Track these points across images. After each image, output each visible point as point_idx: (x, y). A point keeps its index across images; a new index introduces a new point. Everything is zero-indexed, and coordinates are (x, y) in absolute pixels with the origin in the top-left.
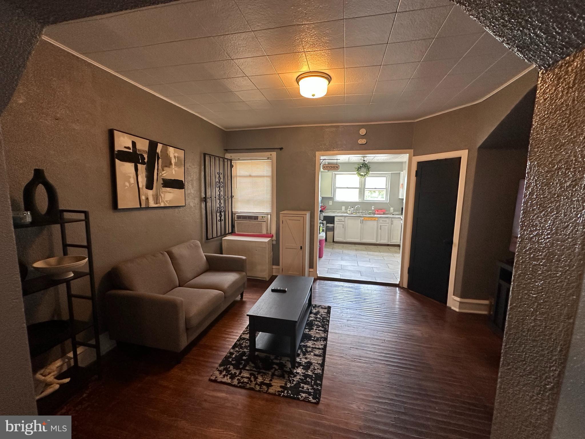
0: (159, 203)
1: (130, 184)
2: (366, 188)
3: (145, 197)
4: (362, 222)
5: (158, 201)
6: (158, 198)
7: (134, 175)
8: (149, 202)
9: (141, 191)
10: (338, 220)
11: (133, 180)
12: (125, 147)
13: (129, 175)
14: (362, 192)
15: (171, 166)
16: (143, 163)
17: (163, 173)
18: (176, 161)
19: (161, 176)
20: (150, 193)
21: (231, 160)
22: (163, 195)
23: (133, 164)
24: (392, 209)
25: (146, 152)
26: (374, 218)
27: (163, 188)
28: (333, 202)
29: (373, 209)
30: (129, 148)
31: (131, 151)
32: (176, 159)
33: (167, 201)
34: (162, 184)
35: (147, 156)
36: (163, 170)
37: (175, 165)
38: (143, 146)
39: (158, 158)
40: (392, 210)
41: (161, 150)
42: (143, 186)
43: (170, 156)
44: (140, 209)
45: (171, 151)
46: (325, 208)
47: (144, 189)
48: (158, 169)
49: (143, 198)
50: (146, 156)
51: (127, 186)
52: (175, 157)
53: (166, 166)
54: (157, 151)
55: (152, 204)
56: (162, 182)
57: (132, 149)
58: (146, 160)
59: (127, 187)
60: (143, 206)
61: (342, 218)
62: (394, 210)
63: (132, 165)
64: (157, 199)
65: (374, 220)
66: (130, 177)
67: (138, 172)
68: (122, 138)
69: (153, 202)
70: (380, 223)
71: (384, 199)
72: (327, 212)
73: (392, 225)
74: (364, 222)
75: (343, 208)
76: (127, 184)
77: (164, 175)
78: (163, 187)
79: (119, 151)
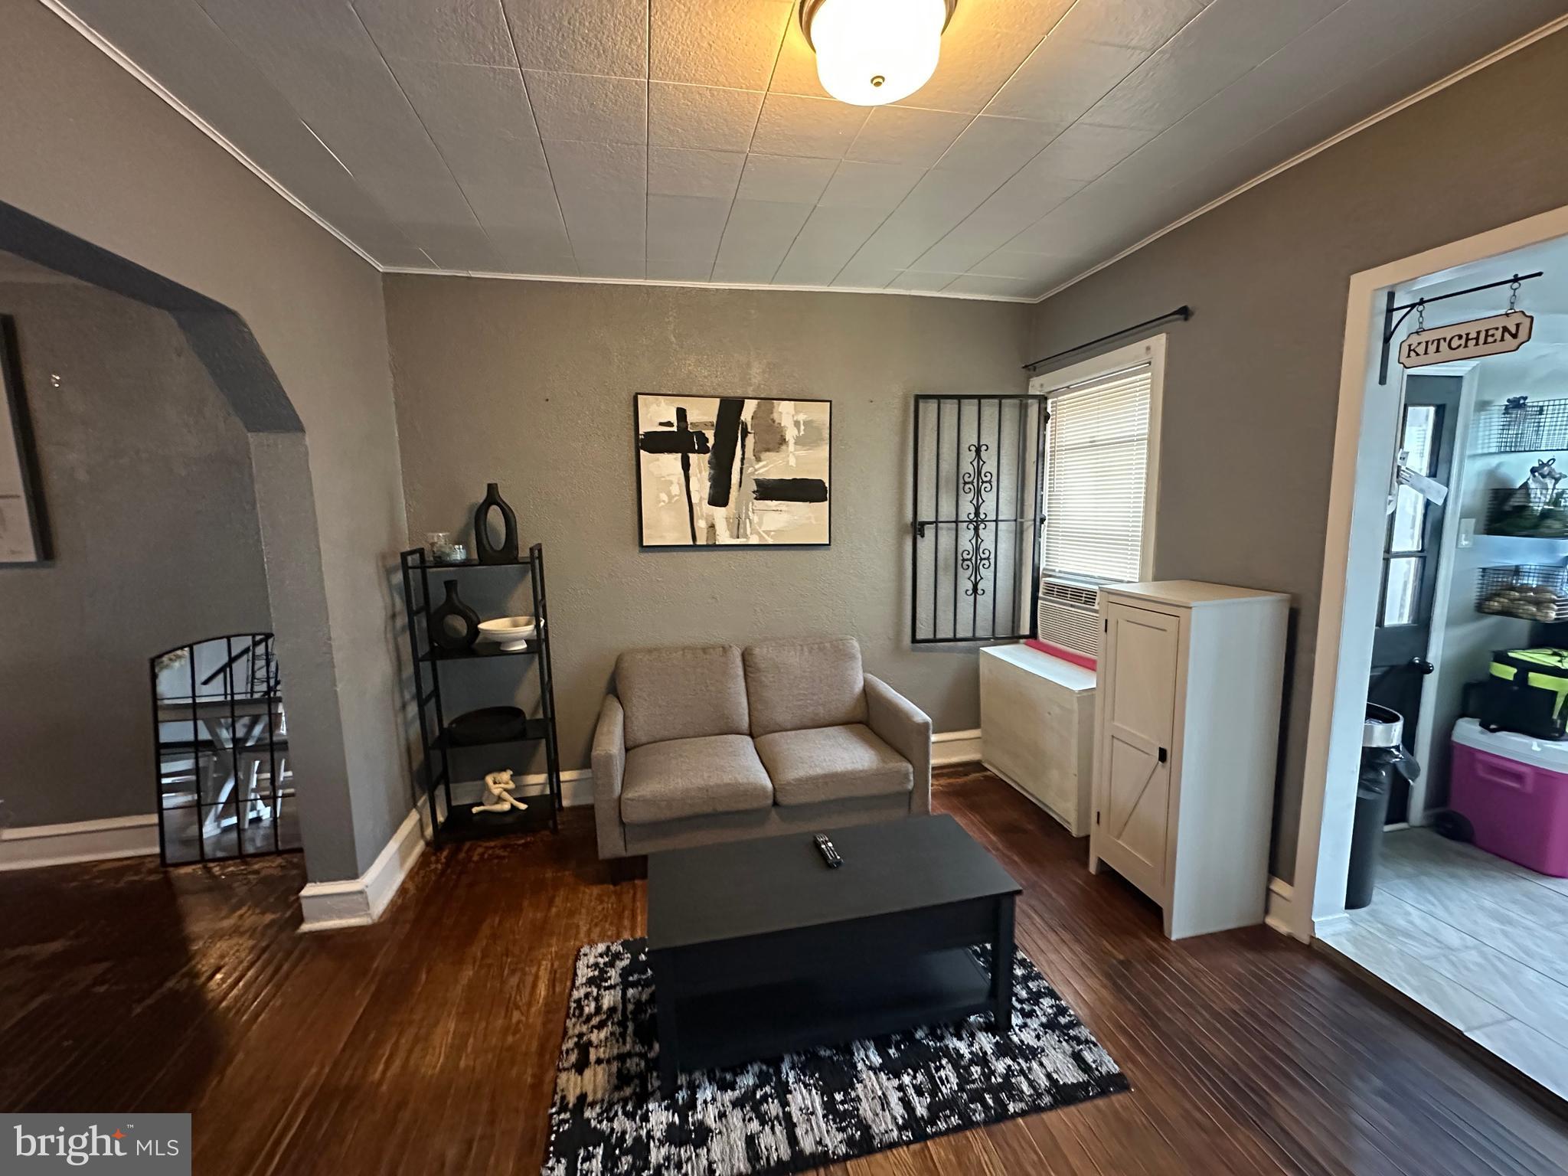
0: (746, 536)
1: (670, 497)
3: (707, 522)
5: (741, 531)
6: (741, 526)
7: (679, 479)
8: (717, 533)
9: (696, 509)
11: (678, 489)
12: (661, 424)
13: (668, 478)
15: (784, 447)
16: (703, 450)
17: (757, 467)
18: (802, 433)
19: (753, 473)
20: (719, 513)
21: (1042, 399)
22: (755, 519)
23: (679, 455)
25: (713, 425)
27: (755, 501)
30: (669, 424)
31: (675, 429)
32: (802, 427)
33: (768, 533)
34: (754, 492)
35: (715, 434)
36: (758, 460)
37: (796, 443)
38: (703, 413)
39: (745, 433)
41: (755, 412)
42: (701, 499)
43: (780, 424)
44: (695, 547)
45: (785, 413)
47: (704, 507)
48: (743, 459)
49: (701, 524)
50: (710, 434)
51: (664, 501)
52: (797, 424)
53: (768, 450)
54: (742, 418)
55: (724, 537)
56: (756, 489)
57: (676, 424)
58: (710, 444)
59: (662, 504)
60: (701, 541)
63: (675, 459)
64: (737, 525)
66: (671, 483)
67: (690, 472)
68: (653, 408)
69: (728, 533)
76: (664, 497)
77: (761, 471)
78: (756, 499)
79: (647, 434)
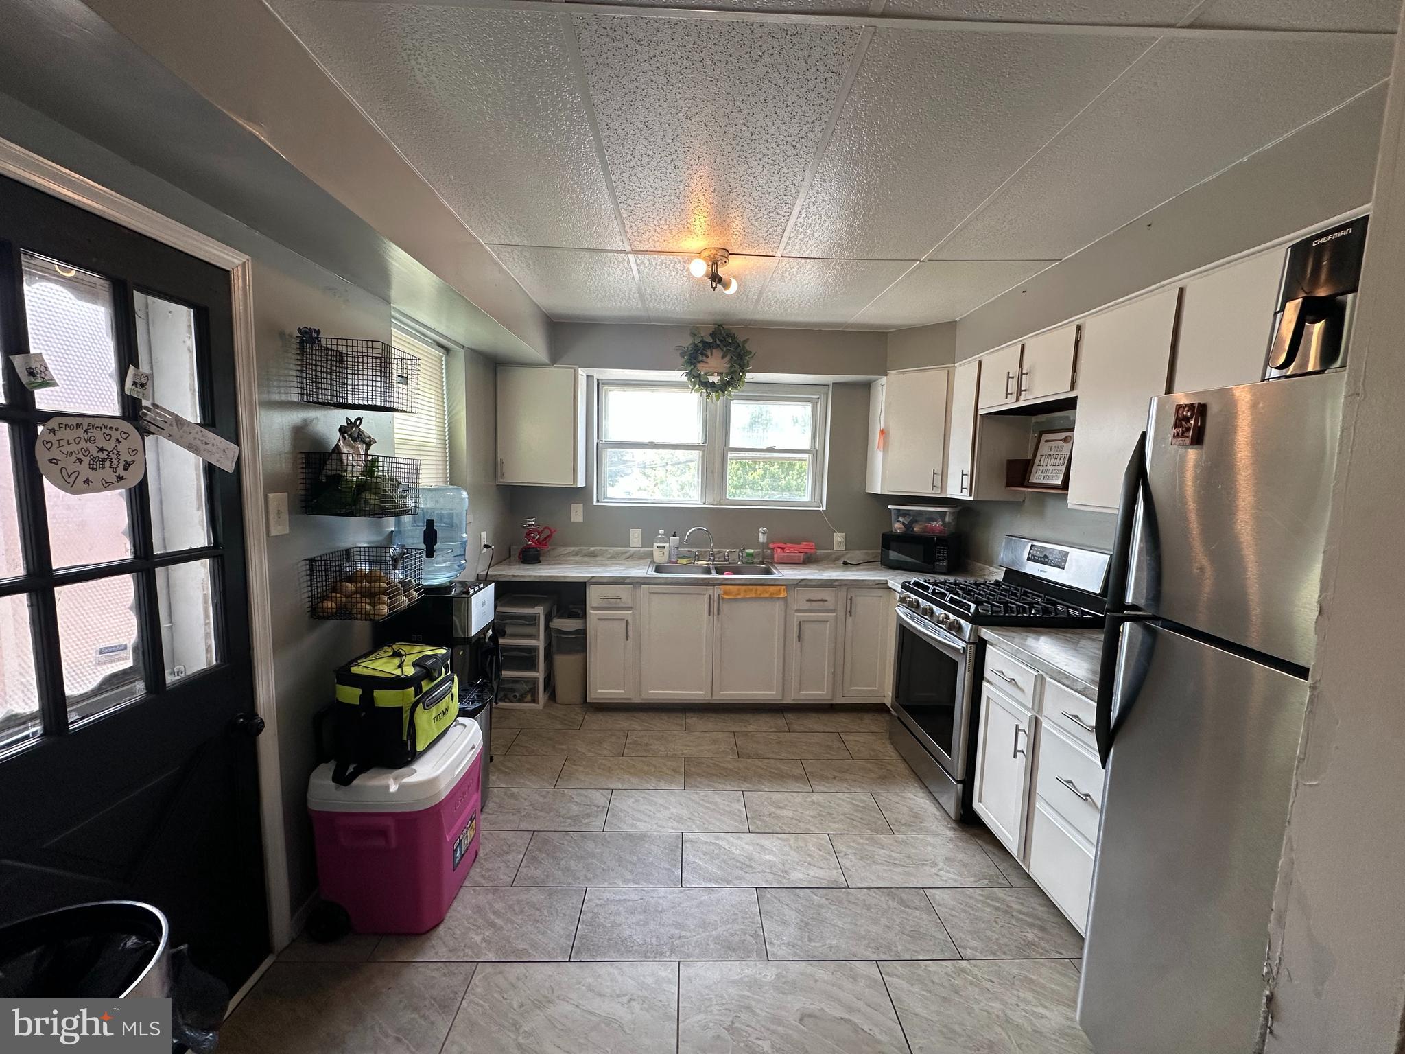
2: (732, 445)
4: (715, 608)
10: (604, 603)
14: (717, 465)
24: (839, 537)
26: (772, 589)
28: (590, 510)
29: (762, 538)
40: (839, 544)
46: (549, 536)
61: (622, 592)
62: (849, 545)
65: (771, 598)
70: (798, 611)
71: (807, 498)
72: (558, 560)
73: (849, 620)
74: (725, 607)
75: (636, 535)
